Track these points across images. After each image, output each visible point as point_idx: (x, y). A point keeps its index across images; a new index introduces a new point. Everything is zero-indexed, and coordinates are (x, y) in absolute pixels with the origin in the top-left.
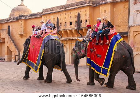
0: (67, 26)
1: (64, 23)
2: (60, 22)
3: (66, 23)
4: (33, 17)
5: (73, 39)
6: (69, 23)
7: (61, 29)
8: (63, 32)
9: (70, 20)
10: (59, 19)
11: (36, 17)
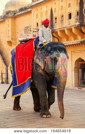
0: (64, 22)
1: (60, 16)
2: (55, 15)
3: (62, 16)
4: (23, 12)
5: (74, 43)
6: (68, 17)
7: (56, 27)
8: (59, 33)
9: (69, 10)
10: (53, 12)
11: (27, 11)
